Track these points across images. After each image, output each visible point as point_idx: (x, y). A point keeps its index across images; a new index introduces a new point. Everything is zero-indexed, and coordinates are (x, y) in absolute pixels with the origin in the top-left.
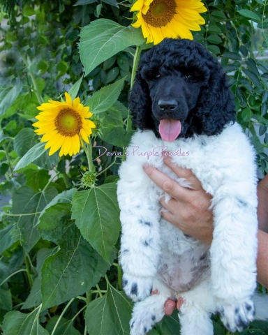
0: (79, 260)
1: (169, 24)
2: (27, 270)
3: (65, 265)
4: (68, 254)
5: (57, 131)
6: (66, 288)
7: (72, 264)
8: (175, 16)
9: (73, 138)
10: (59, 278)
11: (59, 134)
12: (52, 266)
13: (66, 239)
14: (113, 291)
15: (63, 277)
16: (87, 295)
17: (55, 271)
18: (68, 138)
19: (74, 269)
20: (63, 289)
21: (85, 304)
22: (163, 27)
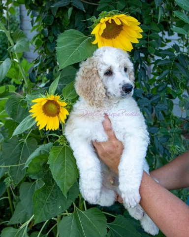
0: (57, 192)
1: (117, 37)
2: (9, 197)
3: (48, 196)
4: (49, 188)
5: (44, 114)
6: (49, 211)
7: (52, 195)
8: (122, 32)
9: (54, 118)
10: (44, 204)
11: (45, 115)
12: (39, 197)
13: (47, 179)
14: (78, 211)
15: (46, 204)
16: (58, 216)
17: (41, 199)
18: (51, 118)
19: (53, 198)
20: (47, 211)
21: (56, 223)
22: (113, 39)
